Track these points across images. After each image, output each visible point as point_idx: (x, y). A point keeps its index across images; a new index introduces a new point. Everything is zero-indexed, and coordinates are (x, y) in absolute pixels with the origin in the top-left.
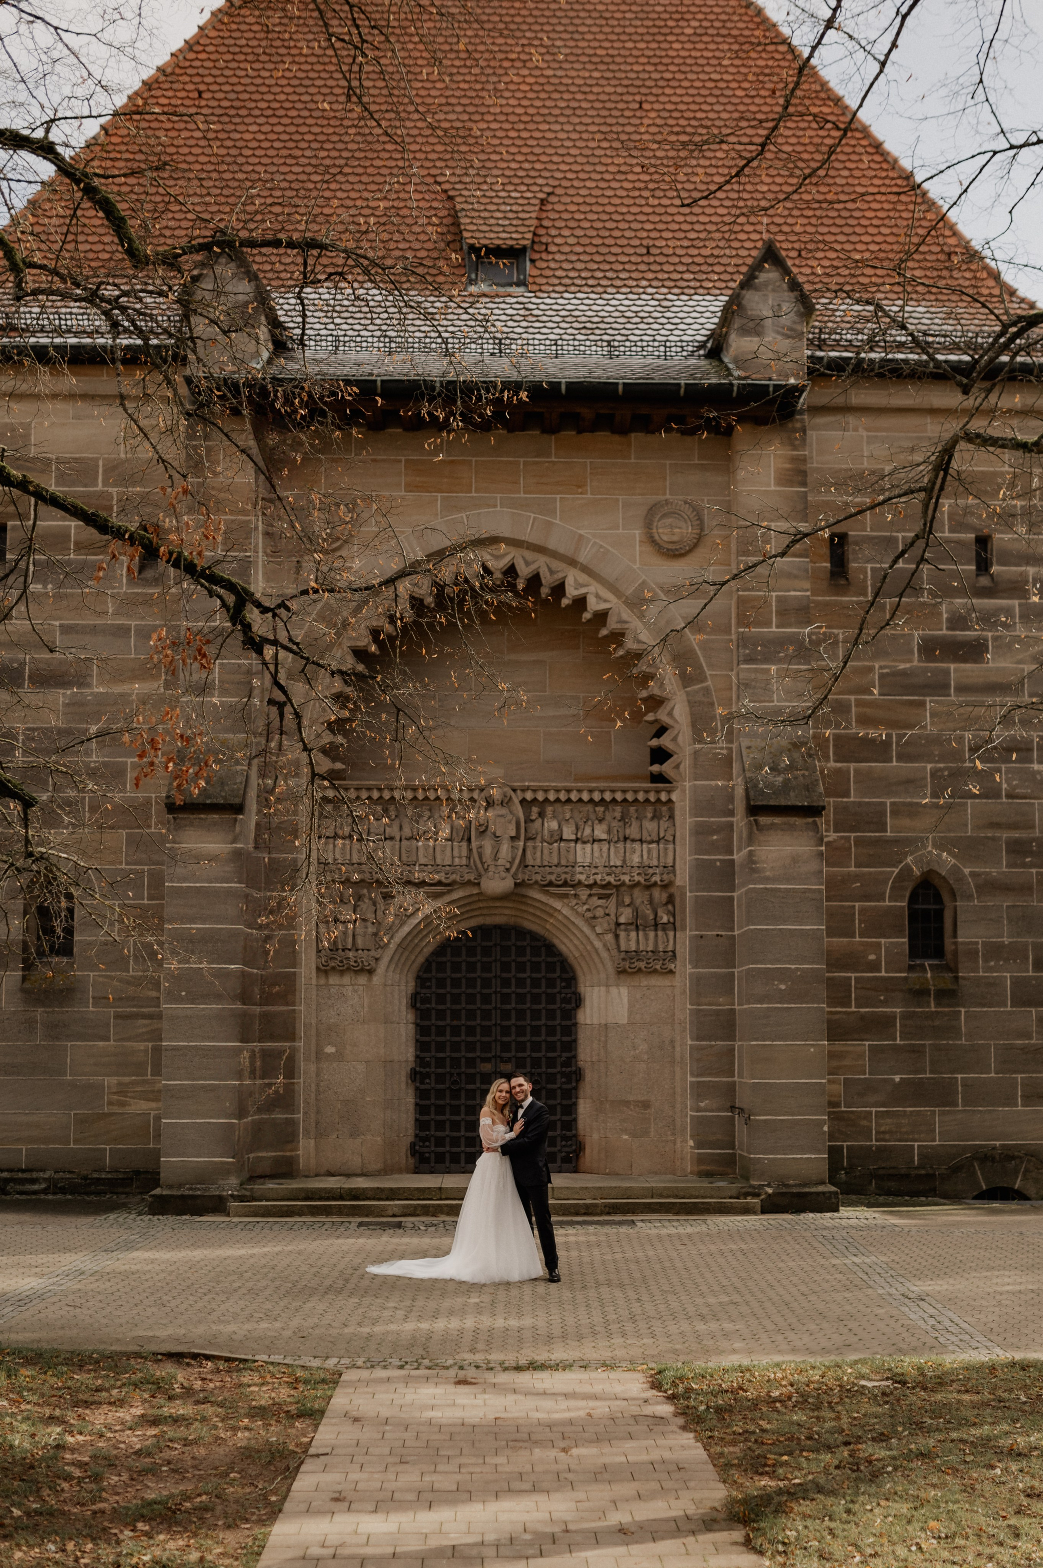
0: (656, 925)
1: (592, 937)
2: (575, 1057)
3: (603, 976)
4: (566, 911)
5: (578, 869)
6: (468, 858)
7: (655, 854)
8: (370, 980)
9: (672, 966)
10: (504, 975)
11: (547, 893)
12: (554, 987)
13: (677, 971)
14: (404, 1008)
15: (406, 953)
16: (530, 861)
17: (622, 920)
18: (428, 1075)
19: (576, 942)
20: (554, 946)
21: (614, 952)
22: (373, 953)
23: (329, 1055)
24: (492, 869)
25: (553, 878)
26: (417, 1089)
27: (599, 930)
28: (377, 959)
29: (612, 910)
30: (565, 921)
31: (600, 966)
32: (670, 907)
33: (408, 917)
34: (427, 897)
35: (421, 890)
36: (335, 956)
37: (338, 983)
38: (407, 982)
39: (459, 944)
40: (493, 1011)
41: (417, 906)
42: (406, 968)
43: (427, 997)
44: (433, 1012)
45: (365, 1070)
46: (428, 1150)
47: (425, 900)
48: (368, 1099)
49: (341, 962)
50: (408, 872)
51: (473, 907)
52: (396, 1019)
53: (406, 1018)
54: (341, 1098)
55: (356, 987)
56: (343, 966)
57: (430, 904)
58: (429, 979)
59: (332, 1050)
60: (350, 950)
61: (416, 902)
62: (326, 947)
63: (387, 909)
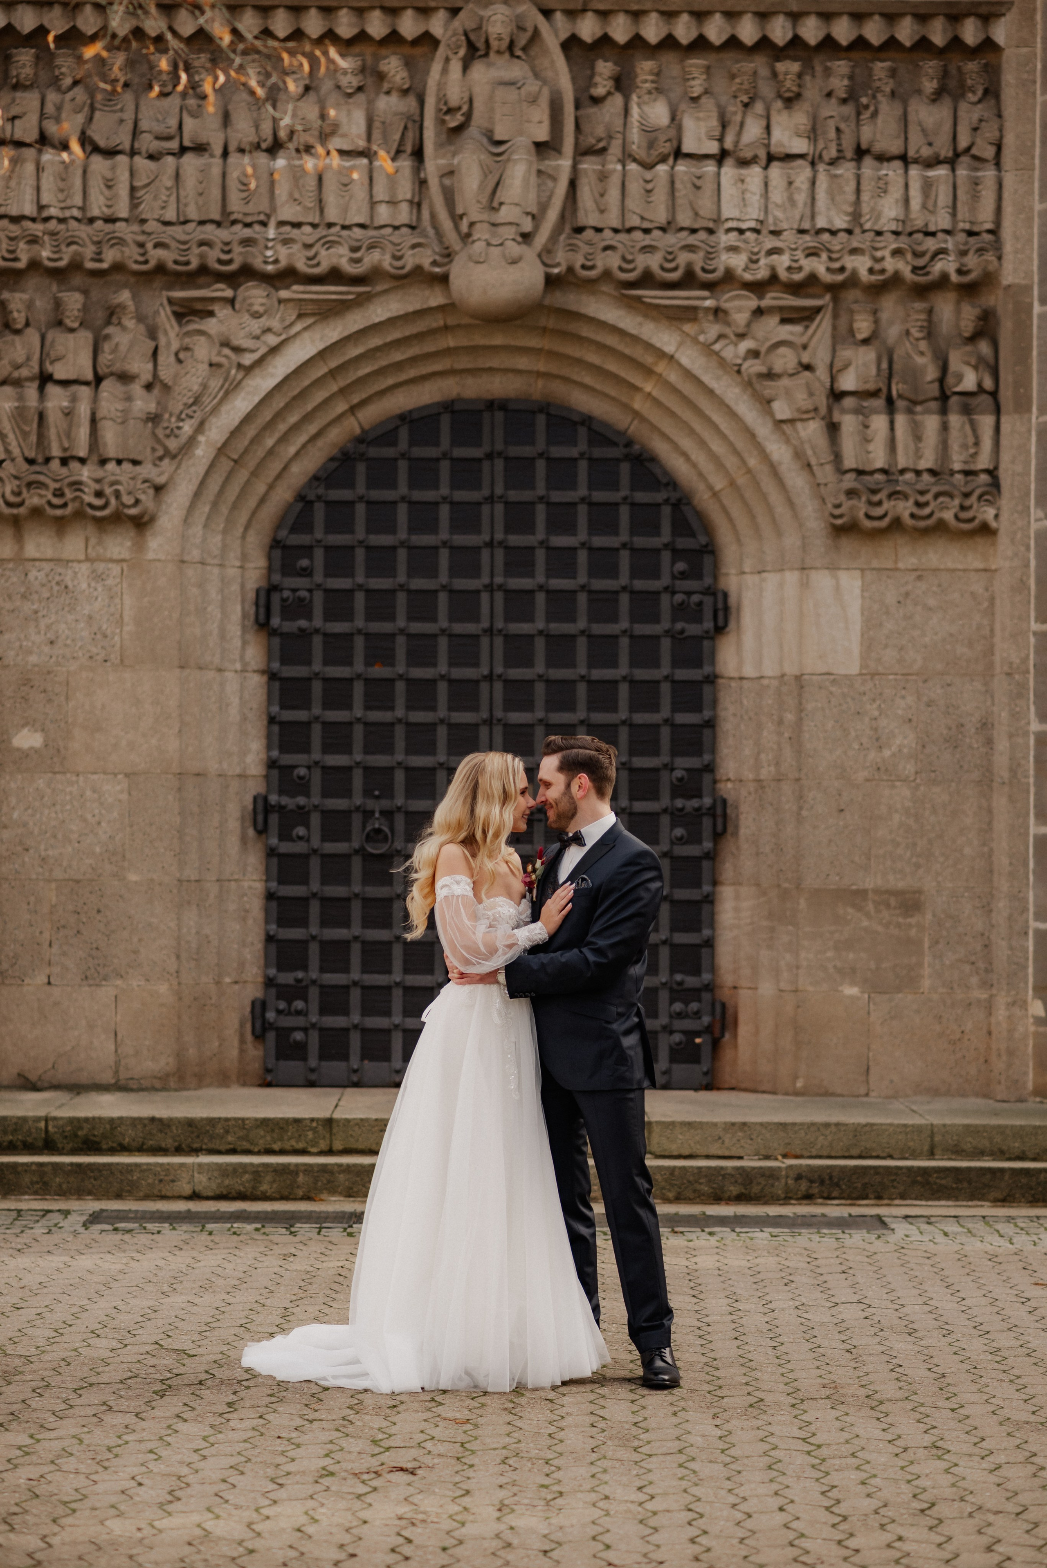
0: (944, 397)
1: (763, 430)
2: (710, 768)
3: (791, 541)
4: (689, 358)
5: (725, 239)
6: (417, 203)
7: (943, 196)
8: (140, 547)
9: (988, 513)
10: (515, 540)
11: (636, 305)
12: (655, 574)
13: (1004, 526)
14: (235, 629)
15: (243, 475)
16: (588, 215)
17: (848, 382)
18: (302, 815)
19: (717, 446)
20: (654, 459)
21: (826, 474)
22: (147, 470)
23: (26, 754)
24: (481, 233)
25: (654, 262)
26: (271, 853)
27: (782, 410)
28: (159, 489)
29: (820, 356)
30: (688, 388)
31: (781, 510)
32: (984, 347)
33: (248, 370)
34: (300, 316)
35: (284, 294)
36: (41, 478)
37: (49, 554)
38: (244, 557)
39: (389, 452)
40: (485, 641)
41: (272, 340)
42: (243, 517)
43: (301, 600)
44: (317, 640)
45: (124, 797)
46: (300, 1021)
47: (292, 324)
48: (133, 877)
49: (58, 493)
50: (247, 242)
51: (430, 347)
52: (217, 660)
53: (242, 657)
54: (58, 874)
55: (101, 567)
56: (65, 505)
57: (306, 335)
58: (307, 550)
59: (28, 739)
60: (82, 461)
61: (269, 330)
62: (16, 452)
63: (187, 349)
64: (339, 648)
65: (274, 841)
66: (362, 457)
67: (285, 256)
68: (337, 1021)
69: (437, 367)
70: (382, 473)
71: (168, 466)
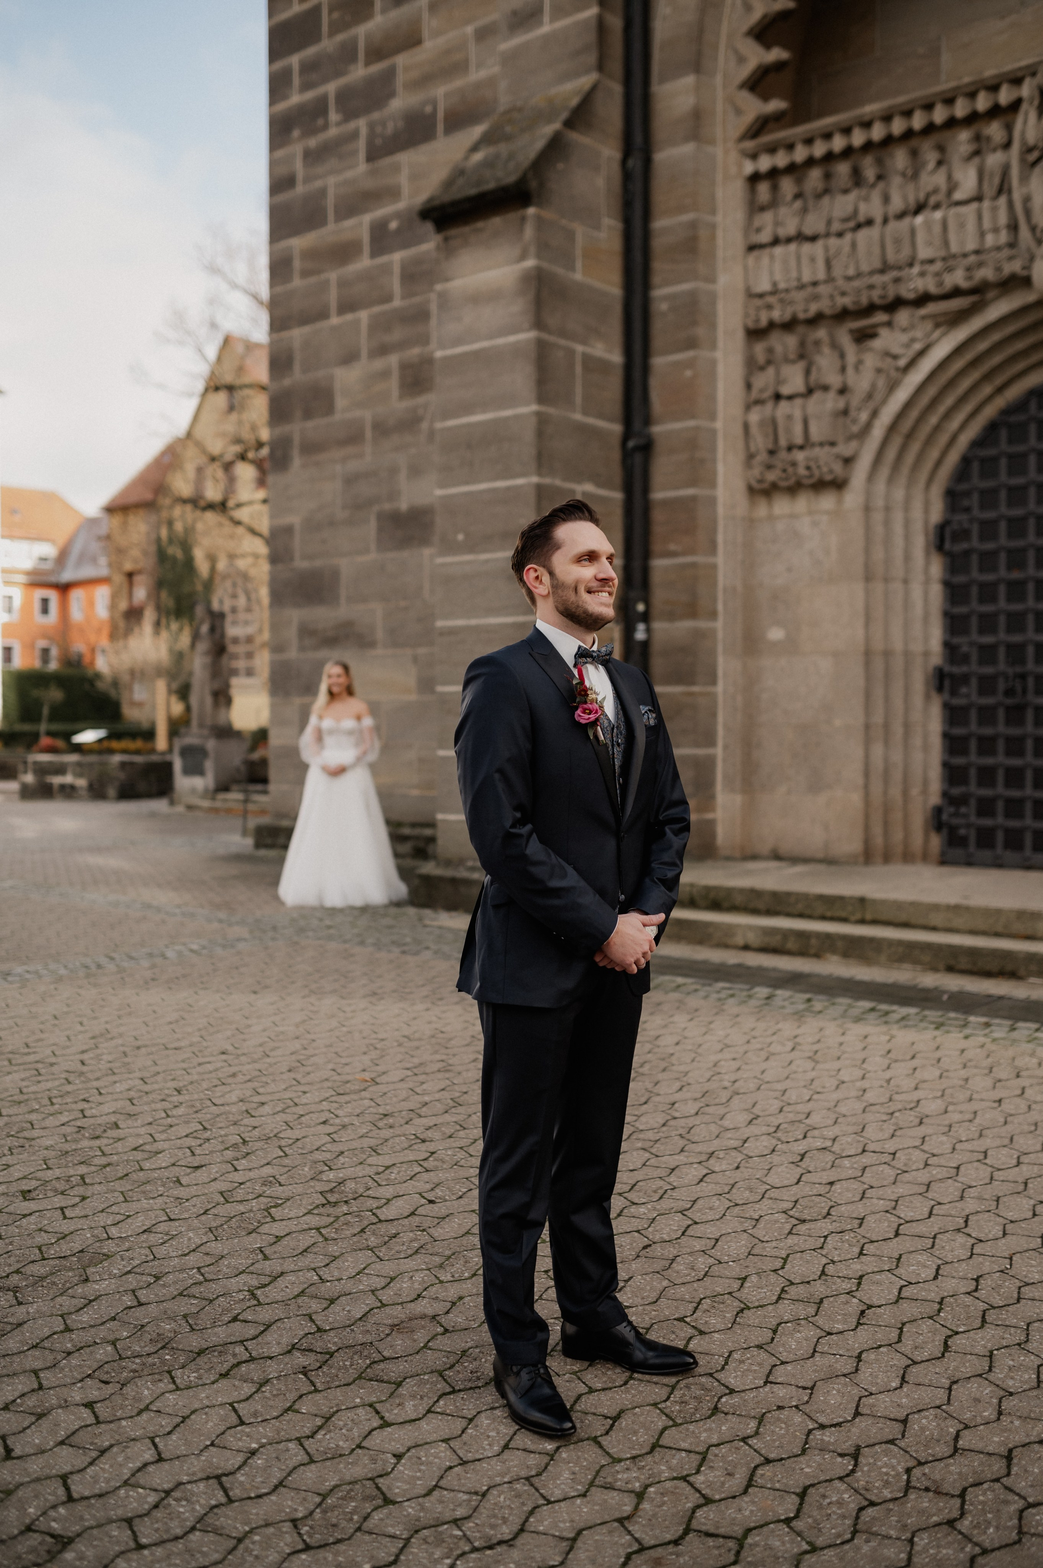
8: (840, 502)
14: (918, 553)
15: (915, 447)
18: (965, 679)
22: (839, 449)
23: (773, 644)
26: (946, 706)
28: (847, 461)
33: (905, 370)
34: (937, 326)
35: (922, 312)
36: (774, 462)
37: (787, 513)
38: (927, 503)
39: (1021, 417)
41: (918, 346)
42: (925, 475)
43: (964, 529)
44: (974, 556)
45: (832, 670)
46: (962, 821)
47: (931, 333)
48: (837, 723)
49: (784, 471)
50: (897, 280)
52: (902, 574)
53: (926, 573)
54: (793, 721)
55: (817, 517)
56: (788, 478)
57: (943, 339)
58: (968, 494)
59: (776, 634)
60: (801, 448)
61: (914, 339)
62: (761, 447)
63: (862, 362)
64: (988, 560)
65: (947, 697)
66: (1005, 424)
67: (929, 285)
68: (987, 822)
70: (1018, 433)
71: (854, 444)
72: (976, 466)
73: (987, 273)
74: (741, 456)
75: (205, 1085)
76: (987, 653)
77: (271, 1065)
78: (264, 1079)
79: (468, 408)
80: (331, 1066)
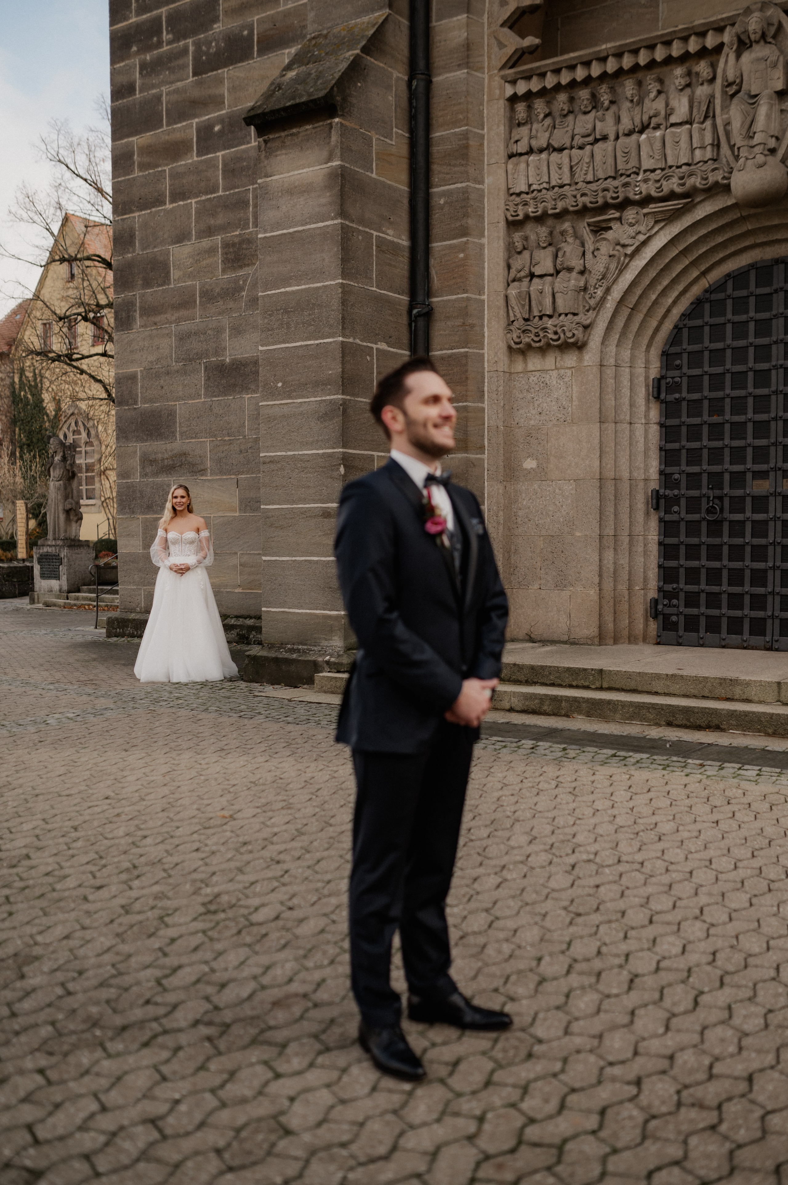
6: (716, 145)
8: (580, 360)
14: (641, 401)
15: (639, 317)
18: (676, 500)
23: (528, 472)
24: (743, 153)
26: (661, 520)
28: (586, 327)
33: (632, 256)
34: (656, 222)
35: (646, 211)
36: (529, 328)
37: (539, 368)
38: (647, 362)
39: (721, 296)
40: (773, 397)
41: (642, 238)
42: (645, 341)
43: (676, 383)
44: (684, 404)
45: (573, 492)
46: (674, 610)
47: (652, 227)
48: (578, 534)
49: (537, 335)
50: (626, 185)
51: (737, 231)
52: (628, 418)
53: (646, 416)
54: (544, 533)
55: (562, 372)
56: (540, 341)
57: (662, 233)
58: (679, 355)
59: (530, 464)
60: (550, 317)
61: (640, 232)
62: (519, 315)
63: (598, 249)
64: (695, 407)
65: (662, 514)
66: (707, 300)
67: (650, 189)
68: (694, 611)
69: (747, 243)
70: (718, 308)
71: (591, 314)
72: (685, 332)
73: (696, 181)
74: (503, 323)
75: (96, 823)
76: (694, 480)
77: (147, 807)
78: (143, 818)
79: (286, 281)
80: (195, 807)
